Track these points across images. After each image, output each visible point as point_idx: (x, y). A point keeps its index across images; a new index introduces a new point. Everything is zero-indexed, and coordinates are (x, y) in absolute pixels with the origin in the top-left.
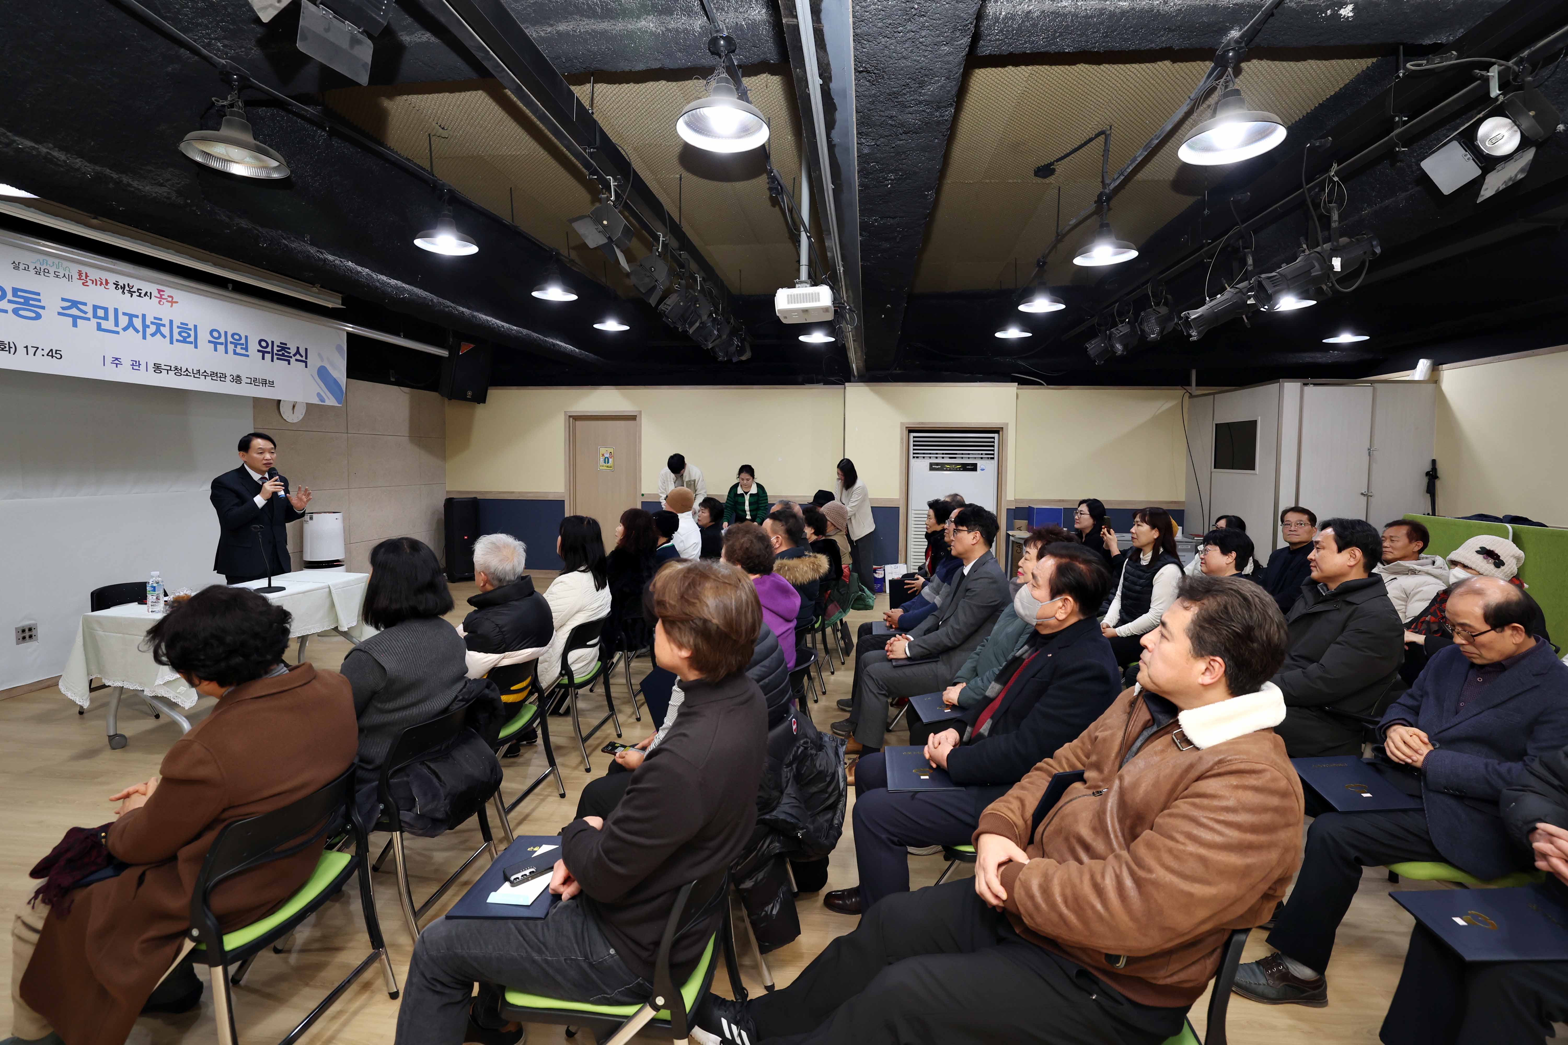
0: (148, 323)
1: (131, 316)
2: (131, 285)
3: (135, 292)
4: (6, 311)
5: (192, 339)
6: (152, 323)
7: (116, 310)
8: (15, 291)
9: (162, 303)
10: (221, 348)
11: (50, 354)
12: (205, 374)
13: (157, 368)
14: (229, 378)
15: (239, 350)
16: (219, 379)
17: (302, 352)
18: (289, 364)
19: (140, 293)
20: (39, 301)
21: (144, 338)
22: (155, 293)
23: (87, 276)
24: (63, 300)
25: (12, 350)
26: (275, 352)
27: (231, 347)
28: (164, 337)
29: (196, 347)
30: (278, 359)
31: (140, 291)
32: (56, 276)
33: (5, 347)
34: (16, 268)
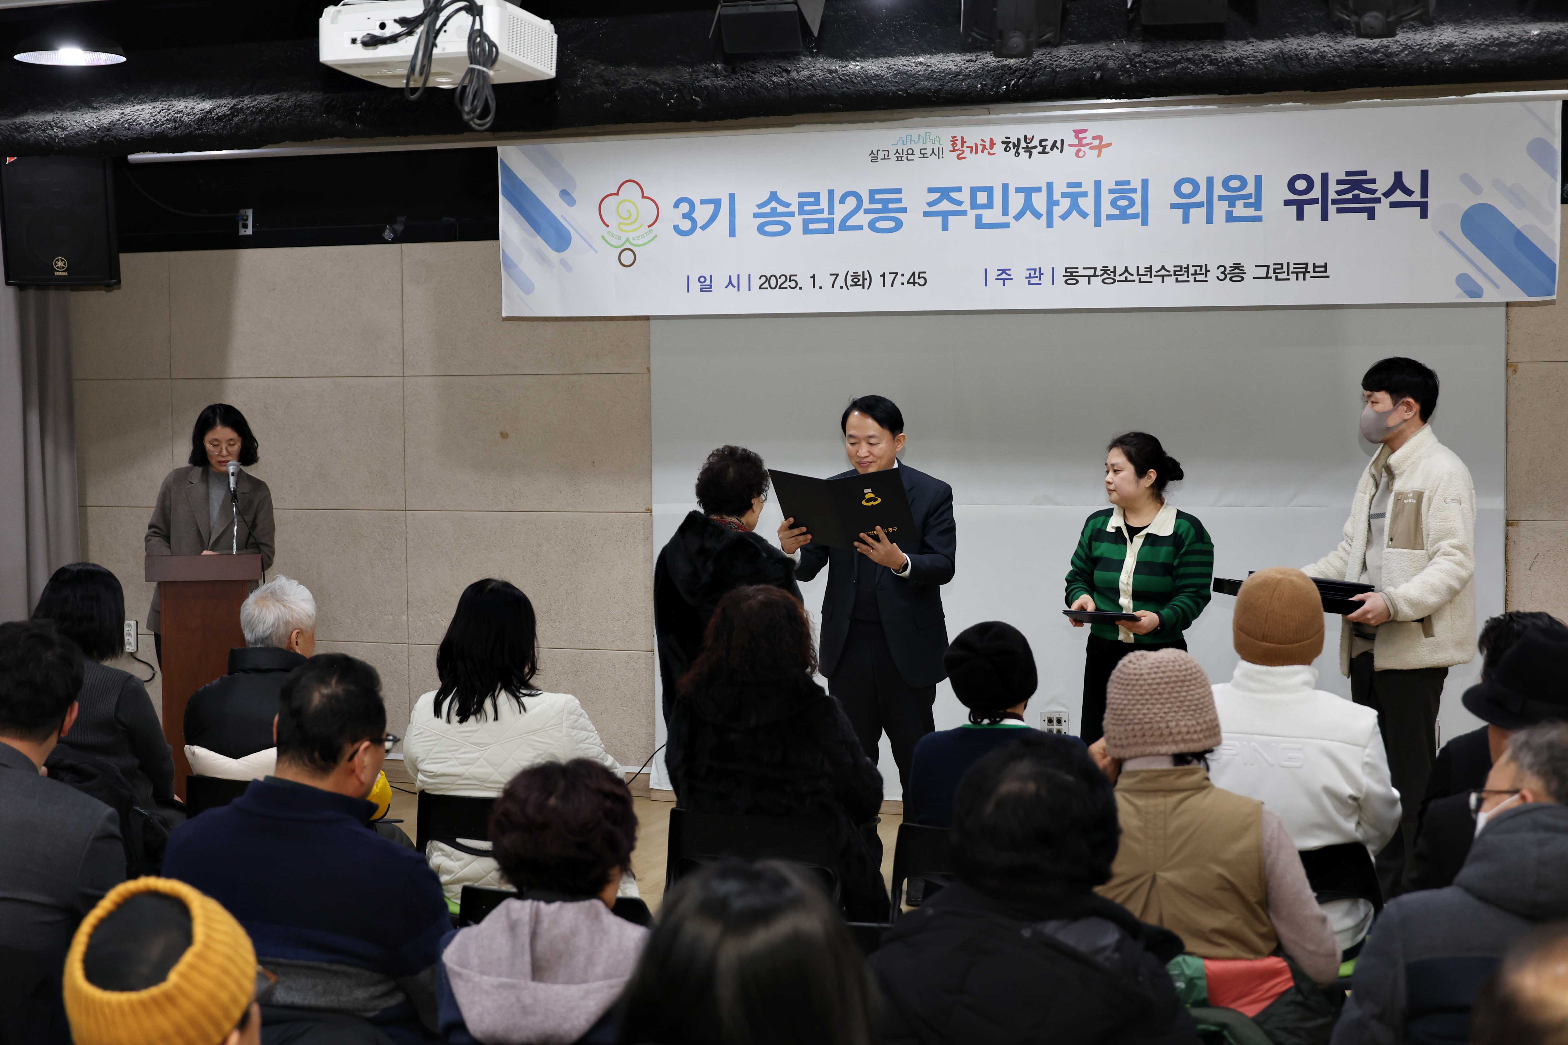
0: (1057, 196)
1: (1028, 192)
2: (1029, 136)
3: (1035, 147)
4: (860, 228)
5: (1137, 209)
6: (1064, 195)
7: (1005, 187)
8: (872, 193)
9: (1081, 154)
10: (1198, 215)
11: (912, 280)
12: (1163, 273)
13: (1071, 276)
14: (1214, 273)
15: (1240, 210)
16: (1191, 278)
17: (1412, 182)
18: (1371, 216)
19: (1045, 147)
20: (899, 201)
21: (1050, 224)
22: (1070, 139)
23: (963, 142)
24: (931, 190)
25: (867, 283)
26: (1332, 195)
27: (1221, 208)
28: (1084, 215)
29: (1145, 222)
30: (1339, 211)
31: (1043, 143)
32: (922, 156)
33: (859, 280)
34: (874, 160)
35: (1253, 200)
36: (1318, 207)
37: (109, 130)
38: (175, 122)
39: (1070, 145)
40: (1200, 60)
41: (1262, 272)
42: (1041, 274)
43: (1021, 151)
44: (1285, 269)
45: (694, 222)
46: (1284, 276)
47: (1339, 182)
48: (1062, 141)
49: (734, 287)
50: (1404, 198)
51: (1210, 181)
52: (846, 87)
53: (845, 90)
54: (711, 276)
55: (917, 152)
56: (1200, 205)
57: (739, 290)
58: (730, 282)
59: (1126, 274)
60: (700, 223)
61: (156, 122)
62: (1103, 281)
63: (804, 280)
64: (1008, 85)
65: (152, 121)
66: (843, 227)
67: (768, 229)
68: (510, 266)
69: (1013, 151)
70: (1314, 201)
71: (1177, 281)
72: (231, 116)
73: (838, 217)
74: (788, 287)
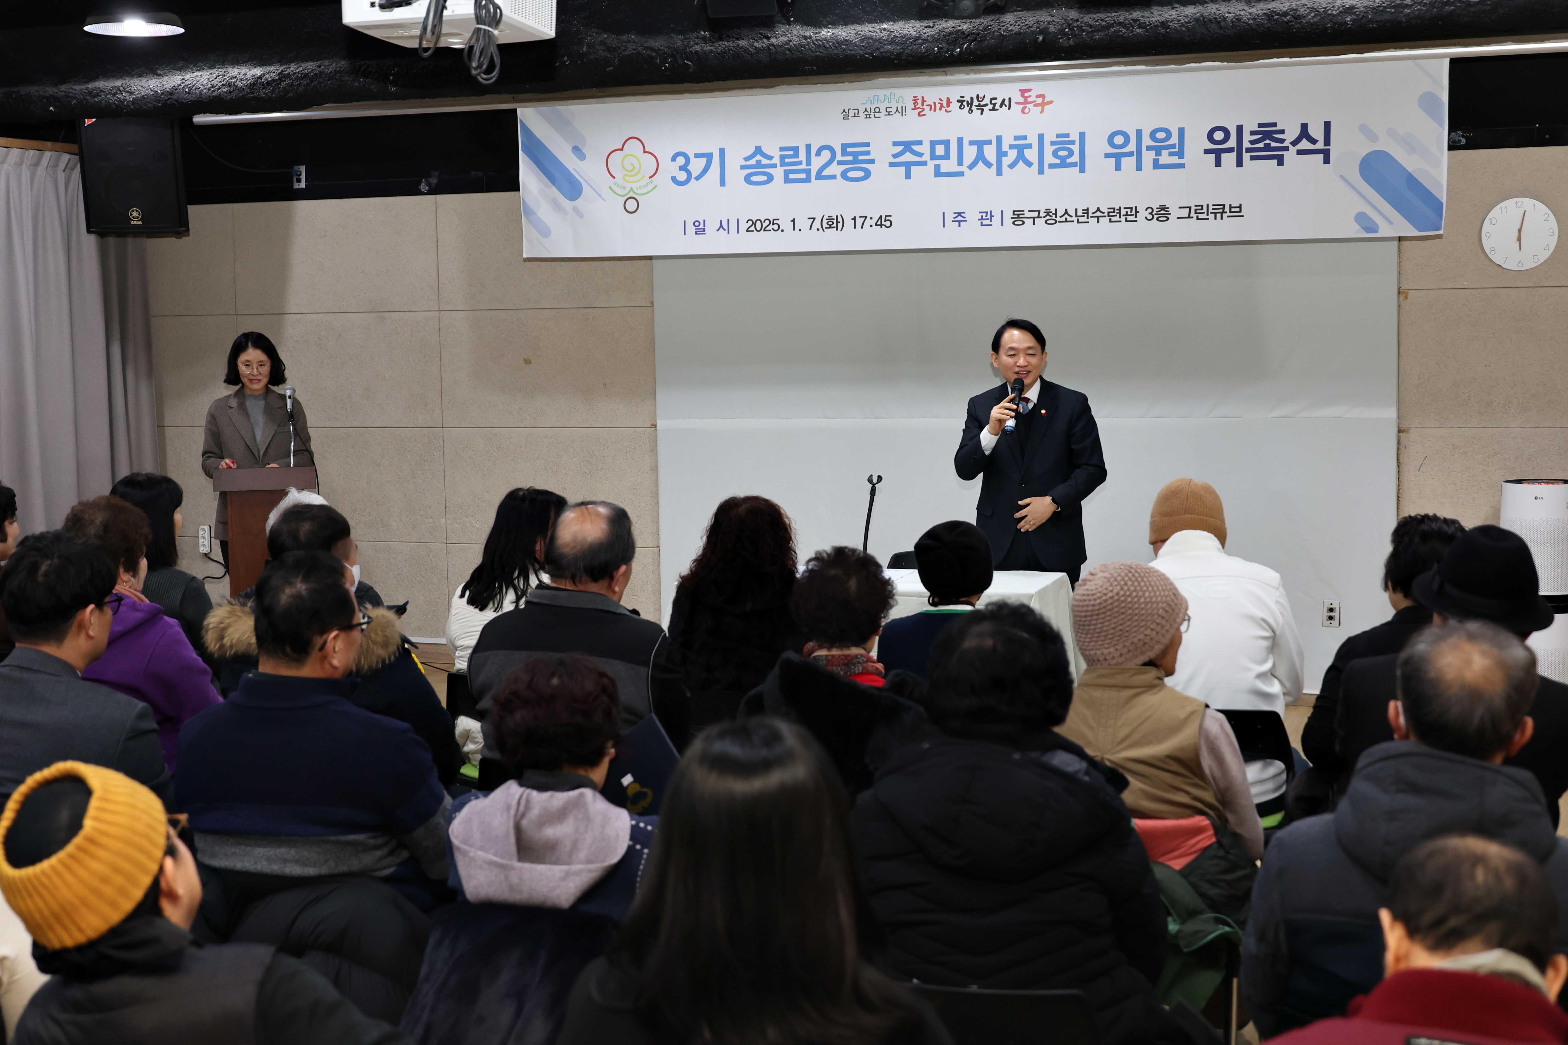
0: (1005, 148)
1: (980, 144)
2: (981, 95)
3: (986, 105)
4: (834, 177)
5: (1076, 158)
6: (1012, 147)
7: (960, 141)
8: (844, 146)
9: (1026, 111)
10: (1129, 163)
11: (879, 223)
12: (1098, 215)
13: (1018, 217)
14: (1143, 214)
15: (1165, 159)
16: (1123, 219)
17: (1316, 132)
18: (1281, 163)
19: (994, 105)
20: (868, 153)
21: (999, 173)
22: (1017, 97)
23: (923, 101)
24: (895, 144)
25: (840, 225)
26: (1246, 144)
27: (1148, 157)
28: (1029, 164)
29: (1082, 170)
30: (1253, 158)
31: (994, 102)
32: (887, 113)
33: (833, 223)
34: (846, 117)
35: (1177, 150)
36: (1234, 155)
37: (171, 94)
38: (230, 86)
39: (1017, 103)
40: (1130, 24)
41: (1185, 212)
42: (991, 216)
43: (974, 108)
44: (1205, 210)
45: (689, 173)
46: (1204, 216)
47: (1253, 133)
48: (1010, 99)
49: (725, 230)
50: (1310, 146)
51: (1139, 133)
52: (819, 51)
53: (818, 53)
54: (704, 221)
55: (883, 110)
56: (1130, 154)
57: (728, 233)
58: (721, 226)
59: (1066, 216)
60: (694, 175)
61: (213, 86)
62: (1046, 222)
63: (786, 224)
64: (961, 48)
65: (210, 86)
66: (819, 176)
67: (754, 179)
68: (529, 213)
69: (967, 109)
70: (1231, 150)
71: (1111, 221)
72: (279, 81)
73: (814, 169)
74: (772, 230)
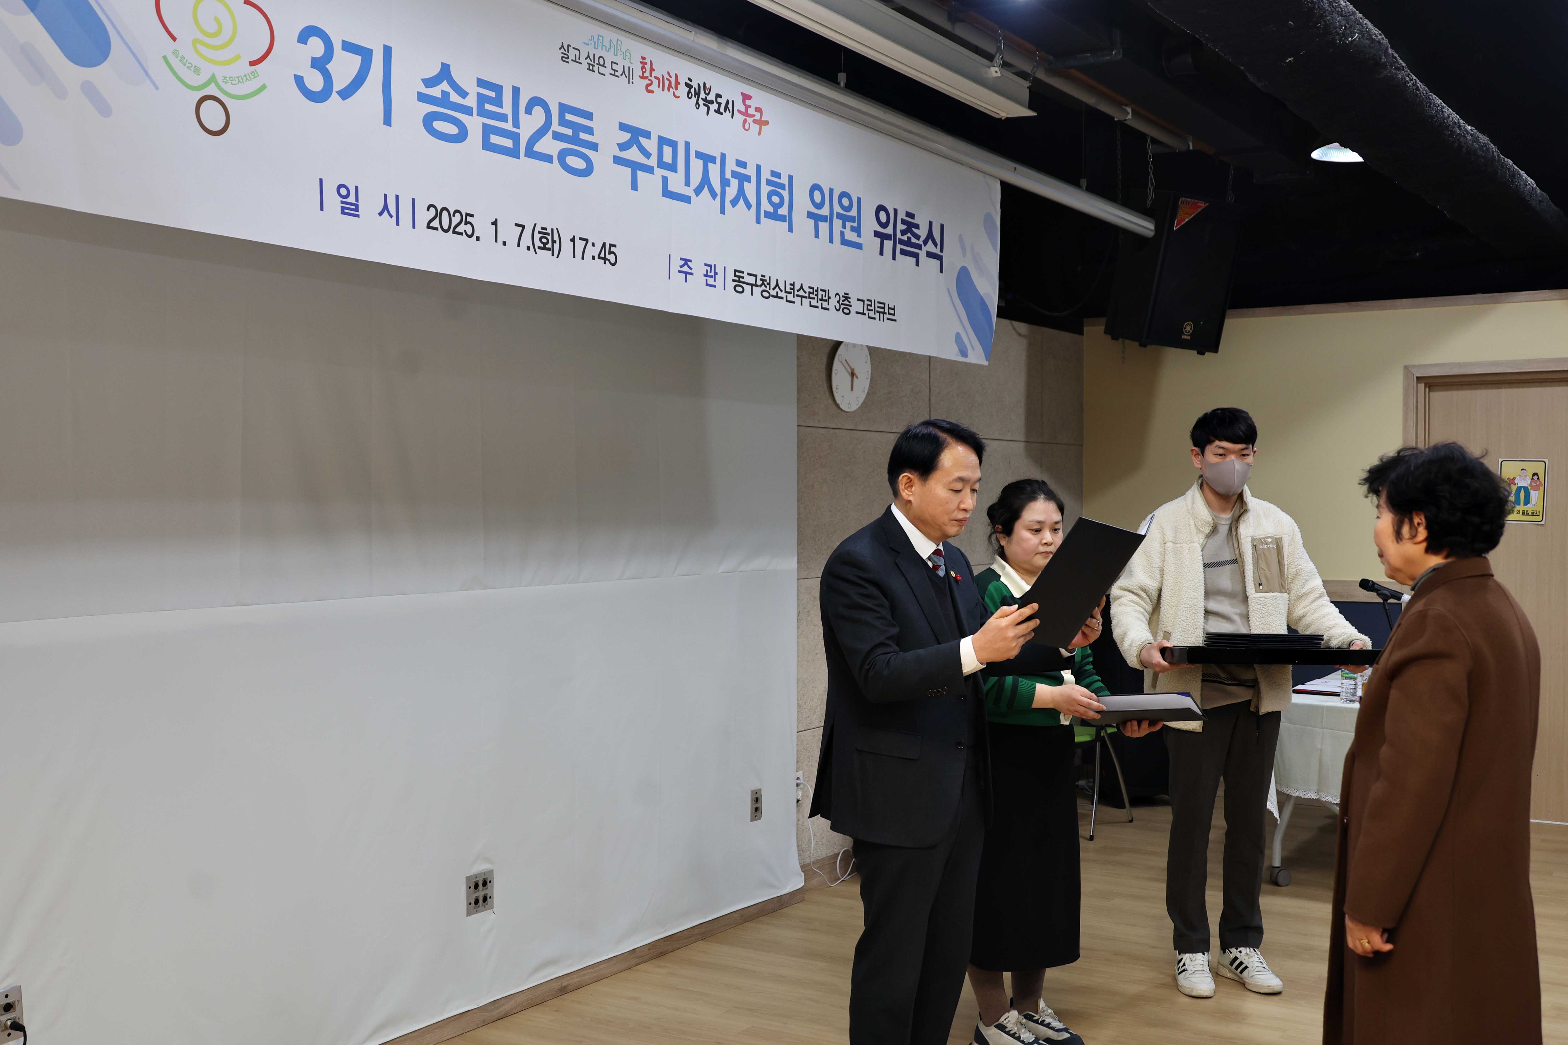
0: (728, 174)
1: (706, 160)
2: (708, 85)
3: (712, 102)
4: (548, 158)
5: (785, 210)
6: (734, 174)
7: (687, 146)
8: (564, 111)
9: (747, 126)
10: (824, 230)
11: (602, 255)
12: (802, 294)
13: (739, 281)
14: (833, 301)
15: (848, 233)
16: (820, 304)
17: (937, 235)
18: (918, 264)
19: (720, 105)
20: (592, 131)
21: (723, 210)
22: (739, 102)
23: (652, 69)
24: (621, 127)
25: (556, 247)
26: (898, 234)
27: (837, 227)
28: (749, 206)
29: (791, 228)
30: (901, 252)
31: (719, 100)
33: (547, 241)
34: (565, 58)
35: (856, 225)
36: (891, 244)
39: (739, 111)
41: (861, 307)
42: (715, 273)
43: (701, 102)
44: (873, 307)
45: (327, 79)
46: (873, 314)
47: (902, 222)
48: (733, 103)
49: (391, 216)
50: (933, 250)
51: (832, 193)
54: (357, 188)
55: (608, 64)
56: (827, 219)
57: (398, 224)
58: (386, 207)
59: (778, 289)
60: (339, 84)
62: (762, 294)
63: (483, 228)
66: (529, 152)
67: (435, 126)
69: (695, 100)
70: (889, 238)
71: (811, 305)
73: (524, 135)
74: (464, 234)
